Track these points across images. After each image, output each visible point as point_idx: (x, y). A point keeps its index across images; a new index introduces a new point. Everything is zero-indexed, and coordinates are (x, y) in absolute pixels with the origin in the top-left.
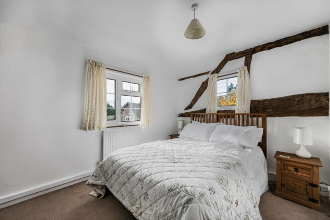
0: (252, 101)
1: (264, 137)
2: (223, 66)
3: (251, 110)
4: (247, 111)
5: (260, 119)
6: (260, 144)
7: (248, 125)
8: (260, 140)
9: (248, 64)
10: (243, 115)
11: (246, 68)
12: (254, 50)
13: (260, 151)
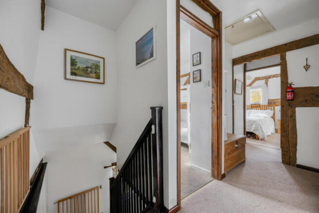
0: (269, 100)
1: (274, 114)
2: (254, 83)
3: (268, 103)
4: (267, 104)
5: (272, 107)
6: (272, 117)
7: (267, 109)
8: (272, 115)
9: (266, 83)
10: (265, 106)
11: (266, 85)
12: (270, 77)
13: (272, 119)
